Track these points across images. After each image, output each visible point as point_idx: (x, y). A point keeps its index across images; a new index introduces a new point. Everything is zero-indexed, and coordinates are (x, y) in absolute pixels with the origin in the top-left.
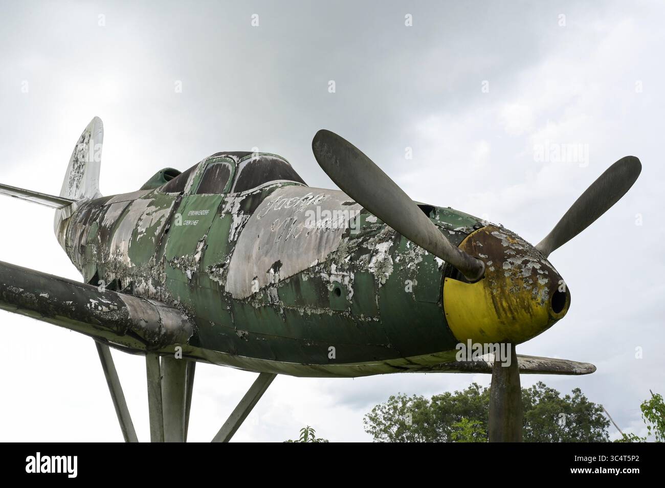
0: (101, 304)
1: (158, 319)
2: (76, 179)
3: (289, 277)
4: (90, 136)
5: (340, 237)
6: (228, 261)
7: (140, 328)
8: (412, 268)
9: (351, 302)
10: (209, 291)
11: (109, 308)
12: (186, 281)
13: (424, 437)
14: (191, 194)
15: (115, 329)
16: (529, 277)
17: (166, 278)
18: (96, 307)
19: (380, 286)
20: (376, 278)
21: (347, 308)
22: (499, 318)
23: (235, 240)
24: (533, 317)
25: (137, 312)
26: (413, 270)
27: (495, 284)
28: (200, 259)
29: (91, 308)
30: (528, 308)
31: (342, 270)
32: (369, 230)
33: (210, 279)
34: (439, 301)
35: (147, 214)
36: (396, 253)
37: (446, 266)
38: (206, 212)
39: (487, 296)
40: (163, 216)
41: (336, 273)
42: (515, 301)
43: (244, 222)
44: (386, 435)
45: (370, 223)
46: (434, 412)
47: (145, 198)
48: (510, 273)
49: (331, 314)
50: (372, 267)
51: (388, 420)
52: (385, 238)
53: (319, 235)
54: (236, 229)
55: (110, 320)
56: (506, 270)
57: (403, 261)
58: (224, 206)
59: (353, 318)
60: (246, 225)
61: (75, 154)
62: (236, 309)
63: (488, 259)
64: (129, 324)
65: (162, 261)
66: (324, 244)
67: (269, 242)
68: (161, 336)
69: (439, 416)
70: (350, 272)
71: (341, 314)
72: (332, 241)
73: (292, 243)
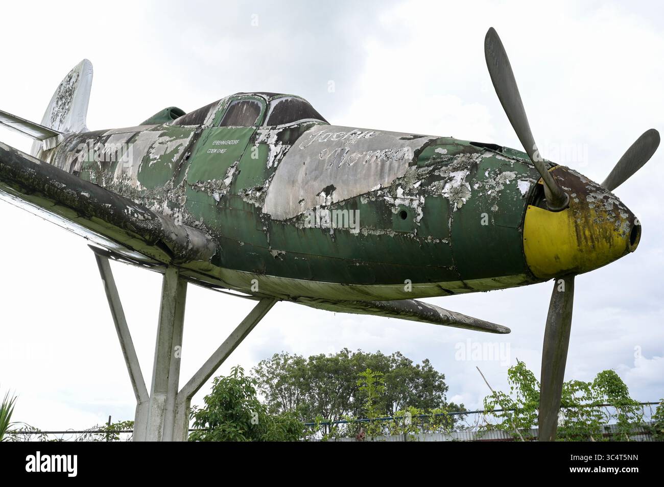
0: (136, 212)
1: (186, 235)
2: (60, 114)
3: (344, 200)
4: (78, 76)
5: (407, 165)
6: (267, 185)
7: (171, 240)
8: (493, 195)
9: (419, 224)
10: (242, 213)
11: (144, 217)
12: (213, 203)
13: (299, 390)
14: (213, 126)
15: (147, 237)
16: (612, 210)
17: (187, 200)
18: (133, 214)
19: (455, 210)
20: (451, 202)
21: (413, 229)
22: (579, 246)
23: (275, 166)
24: (612, 247)
25: (168, 225)
26: (494, 197)
27: (579, 214)
28: (231, 183)
29: (128, 214)
30: (609, 239)
31: (410, 193)
32: (439, 160)
33: (244, 202)
34: (520, 226)
35: (160, 143)
36: (473, 181)
37: (529, 195)
38: (236, 142)
39: (571, 224)
40: (181, 145)
41: (403, 197)
42: (598, 230)
43: (283, 151)
44: (267, 386)
45: (441, 154)
46: (310, 369)
47: (153, 130)
48: (594, 205)
49: (392, 235)
50: (447, 191)
51: (271, 373)
52: (459, 167)
53: (380, 163)
54: (276, 156)
55: (144, 228)
56: (590, 203)
57: (482, 188)
58: (257, 137)
59: (418, 240)
60: (287, 154)
61: (59, 92)
62: (275, 229)
63: (572, 192)
64: (161, 234)
65: (182, 184)
66: (387, 171)
67: (318, 169)
68: (188, 250)
69: (314, 372)
70: (420, 196)
71: (405, 235)
72: (396, 169)
73: (347, 169)
